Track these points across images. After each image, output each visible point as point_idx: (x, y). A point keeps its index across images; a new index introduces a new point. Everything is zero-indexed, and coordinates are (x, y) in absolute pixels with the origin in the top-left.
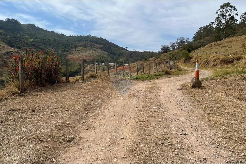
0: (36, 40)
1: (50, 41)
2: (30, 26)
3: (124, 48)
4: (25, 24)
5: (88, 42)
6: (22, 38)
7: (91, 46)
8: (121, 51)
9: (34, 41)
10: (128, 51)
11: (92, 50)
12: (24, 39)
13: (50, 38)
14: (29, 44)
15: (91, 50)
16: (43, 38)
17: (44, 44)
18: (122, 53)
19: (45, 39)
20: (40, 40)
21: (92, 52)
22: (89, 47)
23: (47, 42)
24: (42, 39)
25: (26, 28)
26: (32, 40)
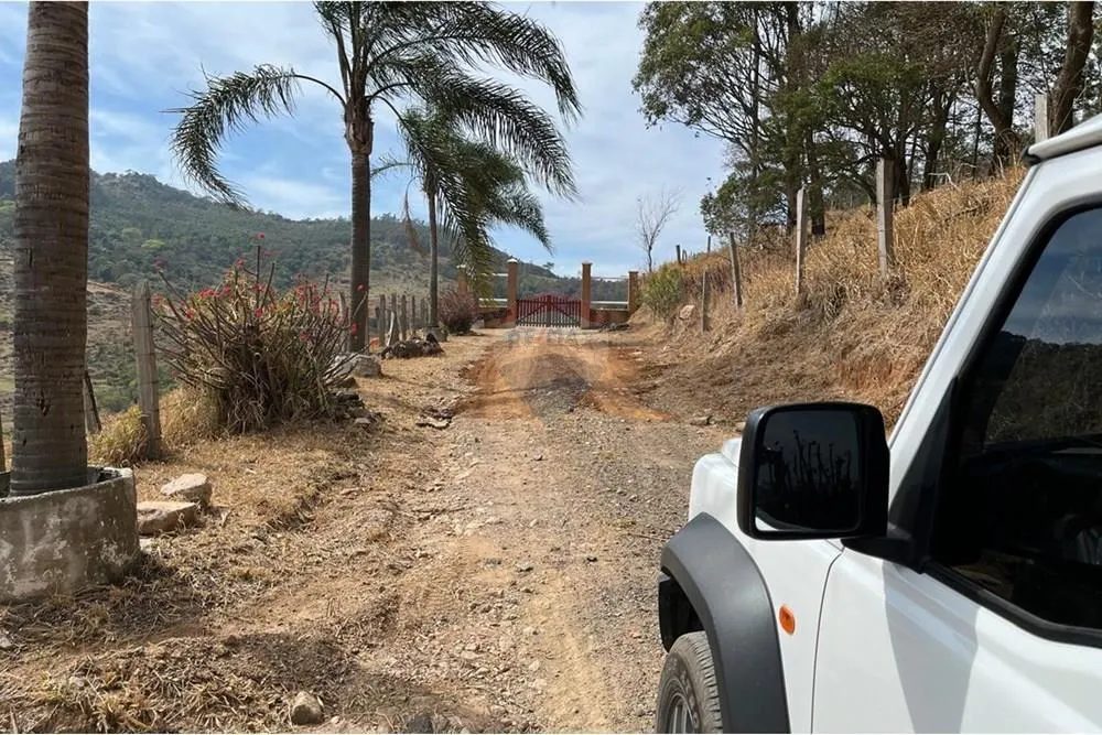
0: (173, 242)
1: (228, 246)
2: (136, 185)
3: (541, 265)
4: (114, 175)
5: (386, 244)
6: (114, 237)
7: (399, 260)
8: (525, 280)
9: (163, 248)
10: (555, 280)
11: (402, 277)
12: (120, 240)
13: (227, 235)
14: (145, 262)
15: (399, 278)
16: (195, 234)
17: (203, 258)
18: (531, 289)
19: (207, 239)
20: (184, 241)
21: (405, 285)
22: (394, 265)
23: (214, 249)
24: (192, 240)
25: (118, 191)
26: (156, 243)
